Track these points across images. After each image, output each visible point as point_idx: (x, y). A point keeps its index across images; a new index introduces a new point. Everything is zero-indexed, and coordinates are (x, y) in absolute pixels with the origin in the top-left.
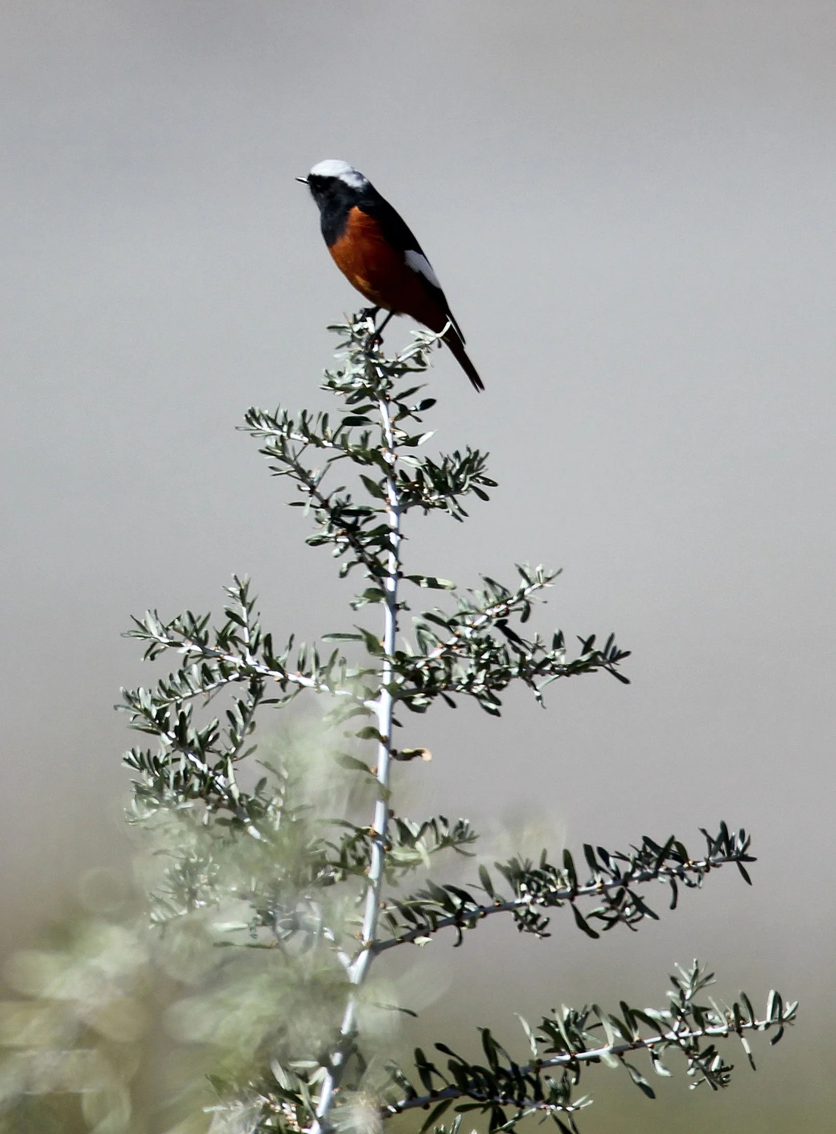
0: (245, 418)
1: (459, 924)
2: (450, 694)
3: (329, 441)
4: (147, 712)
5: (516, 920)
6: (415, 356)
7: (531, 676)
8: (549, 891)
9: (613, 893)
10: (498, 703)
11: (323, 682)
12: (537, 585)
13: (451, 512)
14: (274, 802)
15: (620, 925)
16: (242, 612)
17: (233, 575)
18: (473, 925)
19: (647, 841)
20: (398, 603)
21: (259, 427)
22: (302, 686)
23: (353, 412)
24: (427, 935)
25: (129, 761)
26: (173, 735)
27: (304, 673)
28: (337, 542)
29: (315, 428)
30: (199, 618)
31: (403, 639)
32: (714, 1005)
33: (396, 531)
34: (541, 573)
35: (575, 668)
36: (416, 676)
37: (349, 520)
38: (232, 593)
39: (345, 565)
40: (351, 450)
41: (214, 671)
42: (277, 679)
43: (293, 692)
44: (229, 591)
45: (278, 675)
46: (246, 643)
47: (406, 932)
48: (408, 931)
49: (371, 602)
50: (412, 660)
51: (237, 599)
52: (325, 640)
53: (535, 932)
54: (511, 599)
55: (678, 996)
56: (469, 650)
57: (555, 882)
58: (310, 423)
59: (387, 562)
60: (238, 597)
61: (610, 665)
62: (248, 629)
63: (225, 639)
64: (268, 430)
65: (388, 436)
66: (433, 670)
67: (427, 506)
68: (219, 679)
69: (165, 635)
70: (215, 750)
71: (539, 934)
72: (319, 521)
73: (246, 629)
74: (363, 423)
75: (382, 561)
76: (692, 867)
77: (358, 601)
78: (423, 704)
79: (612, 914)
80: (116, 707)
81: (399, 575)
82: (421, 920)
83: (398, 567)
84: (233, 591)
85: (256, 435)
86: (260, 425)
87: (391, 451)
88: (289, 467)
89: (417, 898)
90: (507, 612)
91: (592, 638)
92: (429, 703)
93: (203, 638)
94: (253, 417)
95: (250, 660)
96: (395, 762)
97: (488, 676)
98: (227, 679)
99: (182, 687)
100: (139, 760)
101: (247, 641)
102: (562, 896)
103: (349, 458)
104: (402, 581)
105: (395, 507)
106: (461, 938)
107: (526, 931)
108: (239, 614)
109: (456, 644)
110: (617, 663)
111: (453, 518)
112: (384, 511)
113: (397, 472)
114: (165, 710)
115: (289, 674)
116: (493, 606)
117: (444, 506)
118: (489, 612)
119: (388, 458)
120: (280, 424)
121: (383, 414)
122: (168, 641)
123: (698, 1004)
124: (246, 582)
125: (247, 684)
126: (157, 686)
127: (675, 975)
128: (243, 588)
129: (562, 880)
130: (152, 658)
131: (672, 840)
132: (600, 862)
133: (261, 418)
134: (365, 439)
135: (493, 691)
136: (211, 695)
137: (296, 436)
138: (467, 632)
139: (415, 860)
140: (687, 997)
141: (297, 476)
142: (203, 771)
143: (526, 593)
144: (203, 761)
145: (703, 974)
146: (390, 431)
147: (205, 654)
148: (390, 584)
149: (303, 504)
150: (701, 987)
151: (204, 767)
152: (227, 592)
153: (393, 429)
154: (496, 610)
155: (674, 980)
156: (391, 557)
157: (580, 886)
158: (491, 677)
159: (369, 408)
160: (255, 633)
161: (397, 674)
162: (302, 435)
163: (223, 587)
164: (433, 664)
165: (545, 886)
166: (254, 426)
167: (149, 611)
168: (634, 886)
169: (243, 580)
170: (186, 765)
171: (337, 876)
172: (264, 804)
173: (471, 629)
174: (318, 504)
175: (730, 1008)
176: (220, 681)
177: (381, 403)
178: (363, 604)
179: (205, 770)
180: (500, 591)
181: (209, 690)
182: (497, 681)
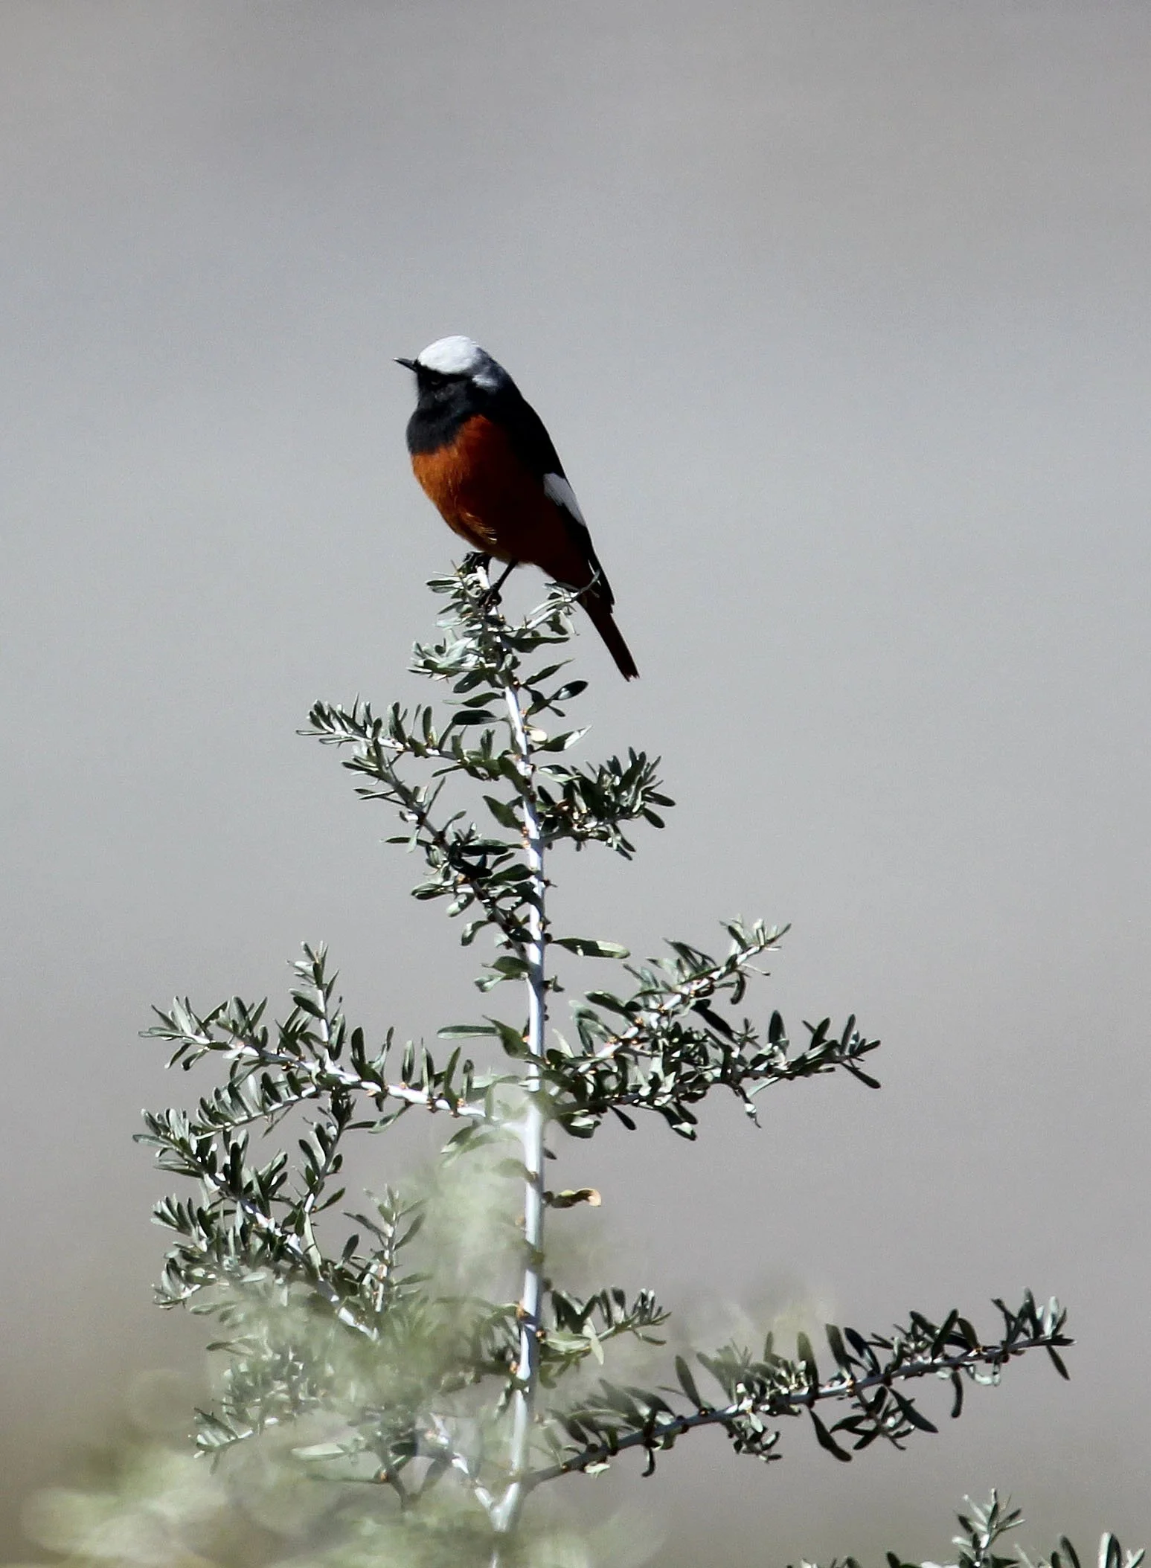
0: (309, 717)
1: (650, 1444)
2: (626, 1109)
3: (434, 749)
4: (183, 1144)
5: (731, 1436)
6: (550, 619)
7: (739, 1081)
8: (779, 1392)
9: (870, 1394)
10: (692, 1120)
11: (440, 1097)
12: (755, 949)
13: (615, 846)
14: (373, 1269)
15: (880, 1441)
16: (317, 999)
17: (303, 943)
18: (668, 1445)
19: (917, 1319)
20: (546, 979)
21: (331, 730)
22: (408, 1104)
23: (466, 704)
24: (603, 1460)
25: (162, 1216)
26: (222, 1177)
27: (410, 1084)
28: (457, 894)
29: (412, 728)
30: (252, 1006)
31: (555, 1031)
32: (1023, 1556)
33: (539, 875)
34: (760, 931)
35: (802, 1067)
36: (576, 1084)
37: (474, 860)
38: (301, 970)
39: (469, 926)
40: (466, 759)
41: (278, 1083)
42: (371, 1094)
43: (395, 1111)
44: (297, 967)
45: (373, 1088)
46: (325, 1042)
47: (571, 1456)
48: (576, 1455)
49: (505, 978)
50: (572, 1063)
51: (310, 978)
52: (443, 1035)
53: (758, 1453)
54: (718, 969)
55: (970, 1544)
56: (655, 1046)
57: (788, 1380)
58: (404, 721)
59: (527, 919)
60: (311, 977)
61: (851, 1061)
62: (326, 1021)
63: (292, 1037)
64: (344, 734)
65: (520, 738)
66: (600, 1076)
67: (581, 838)
68: (287, 1095)
69: (203, 1034)
70: (283, 1197)
71: (764, 1455)
72: (433, 864)
73: (323, 1022)
74: (483, 720)
75: (521, 919)
76: (982, 1355)
77: (486, 979)
78: (589, 1125)
79: (868, 1425)
80: (136, 1138)
81: (547, 938)
82: (593, 1439)
83: (544, 928)
84: (302, 967)
85: (326, 742)
86: (332, 726)
87: (525, 759)
88: (384, 787)
89: (587, 1406)
90: (711, 990)
91: (825, 1024)
92: (597, 1124)
93: (260, 1037)
94: (319, 716)
95: (331, 1068)
96: (550, 1210)
97: (678, 1081)
98: (299, 1094)
99: (234, 1109)
100: (177, 1215)
101: (325, 1039)
102: (798, 1400)
103: (463, 770)
104: (549, 947)
105: (535, 840)
106: (652, 1463)
107: (744, 1452)
108: (312, 1000)
109: (636, 1037)
110: (859, 1057)
111: (617, 853)
112: (520, 847)
113: (535, 789)
114: (208, 1141)
115: (389, 1086)
116: (689, 981)
117: (604, 836)
118: (685, 990)
119: (523, 769)
120: (361, 724)
121: (511, 706)
122: (207, 1041)
123: (1001, 1555)
124: (321, 955)
125: (327, 1101)
126: (198, 1107)
127: (964, 1514)
128: (318, 962)
129: (797, 1377)
130: (187, 1066)
131: (953, 1316)
132: (850, 1350)
133: (332, 717)
134: (487, 742)
135: (685, 1104)
136: (275, 1119)
137: (386, 741)
138: (651, 1019)
139: (579, 1352)
140: (983, 1545)
141: (400, 800)
142: (268, 1229)
143: (739, 961)
144: (267, 1215)
145: (1005, 1511)
146: (523, 731)
147: (263, 1060)
148: (533, 954)
149: (406, 840)
150: (1002, 1530)
151: (269, 1223)
152: (293, 968)
153: (526, 727)
154: (695, 986)
155: (964, 1522)
156: (533, 911)
157: (822, 1386)
158: (681, 1083)
159: (489, 697)
160: (337, 1029)
161: (548, 1082)
162: (393, 740)
163: (288, 962)
164: (601, 1067)
165: (772, 1386)
166: (323, 728)
167: (177, 999)
168: (899, 1383)
169: (318, 950)
170: (244, 1220)
171: (470, 1377)
172: (357, 1274)
173: (657, 1015)
174: (429, 838)
175: (1046, 1560)
176: (289, 1099)
177: (507, 689)
178: (496, 982)
179: (272, 1228)
180: (699, 959)
181: (273, 1112)
182: (691, 1089)
